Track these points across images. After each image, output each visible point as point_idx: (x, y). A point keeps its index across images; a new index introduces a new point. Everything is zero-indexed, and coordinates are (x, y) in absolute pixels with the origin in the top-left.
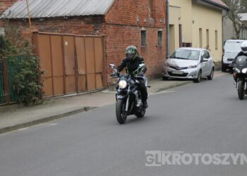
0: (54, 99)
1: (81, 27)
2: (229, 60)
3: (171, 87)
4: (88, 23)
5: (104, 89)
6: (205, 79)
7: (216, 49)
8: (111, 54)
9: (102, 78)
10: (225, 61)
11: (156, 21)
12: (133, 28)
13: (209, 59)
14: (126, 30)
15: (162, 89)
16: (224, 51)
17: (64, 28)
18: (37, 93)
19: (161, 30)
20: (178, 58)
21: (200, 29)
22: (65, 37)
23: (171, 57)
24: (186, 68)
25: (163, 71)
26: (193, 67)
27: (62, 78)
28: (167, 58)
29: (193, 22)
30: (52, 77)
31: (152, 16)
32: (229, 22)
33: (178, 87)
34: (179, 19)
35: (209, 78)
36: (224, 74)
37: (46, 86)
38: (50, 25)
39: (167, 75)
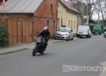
0: (13, 45)
1: (25, 18)
2: (79, 33)
3: (58, 42)
4: (27, 16)
5: (32, 42)
6: (70, 40)
7: (75, 28)
8: (36, 29)
9: (32, 38)
10: (78, 33)
11: (53, 17)
12: (44, 19)
13: (72, 32)
14: (42, 19)
15: (55, 43)
16: (77, 29)
17: (18, 18)
18: (7, 42)
19: (55, 20)
20: (61, 31)
21: (69, 21)
22: (18, 21)
23: (58, 31)
24: (64, 35)
25: (55, 36)
26: (66, 35)
27: (16, 37)
28: (57, 31)
29: (67, 18)
30: (13, 36)
31: (52, 15)
32: (80, 18)
33: (61, 42)
34: (61, 16)
35: (72, 39)
36: (78, 38)
37: (10, 40)
38: (12, 16)
39: (57, 37)
